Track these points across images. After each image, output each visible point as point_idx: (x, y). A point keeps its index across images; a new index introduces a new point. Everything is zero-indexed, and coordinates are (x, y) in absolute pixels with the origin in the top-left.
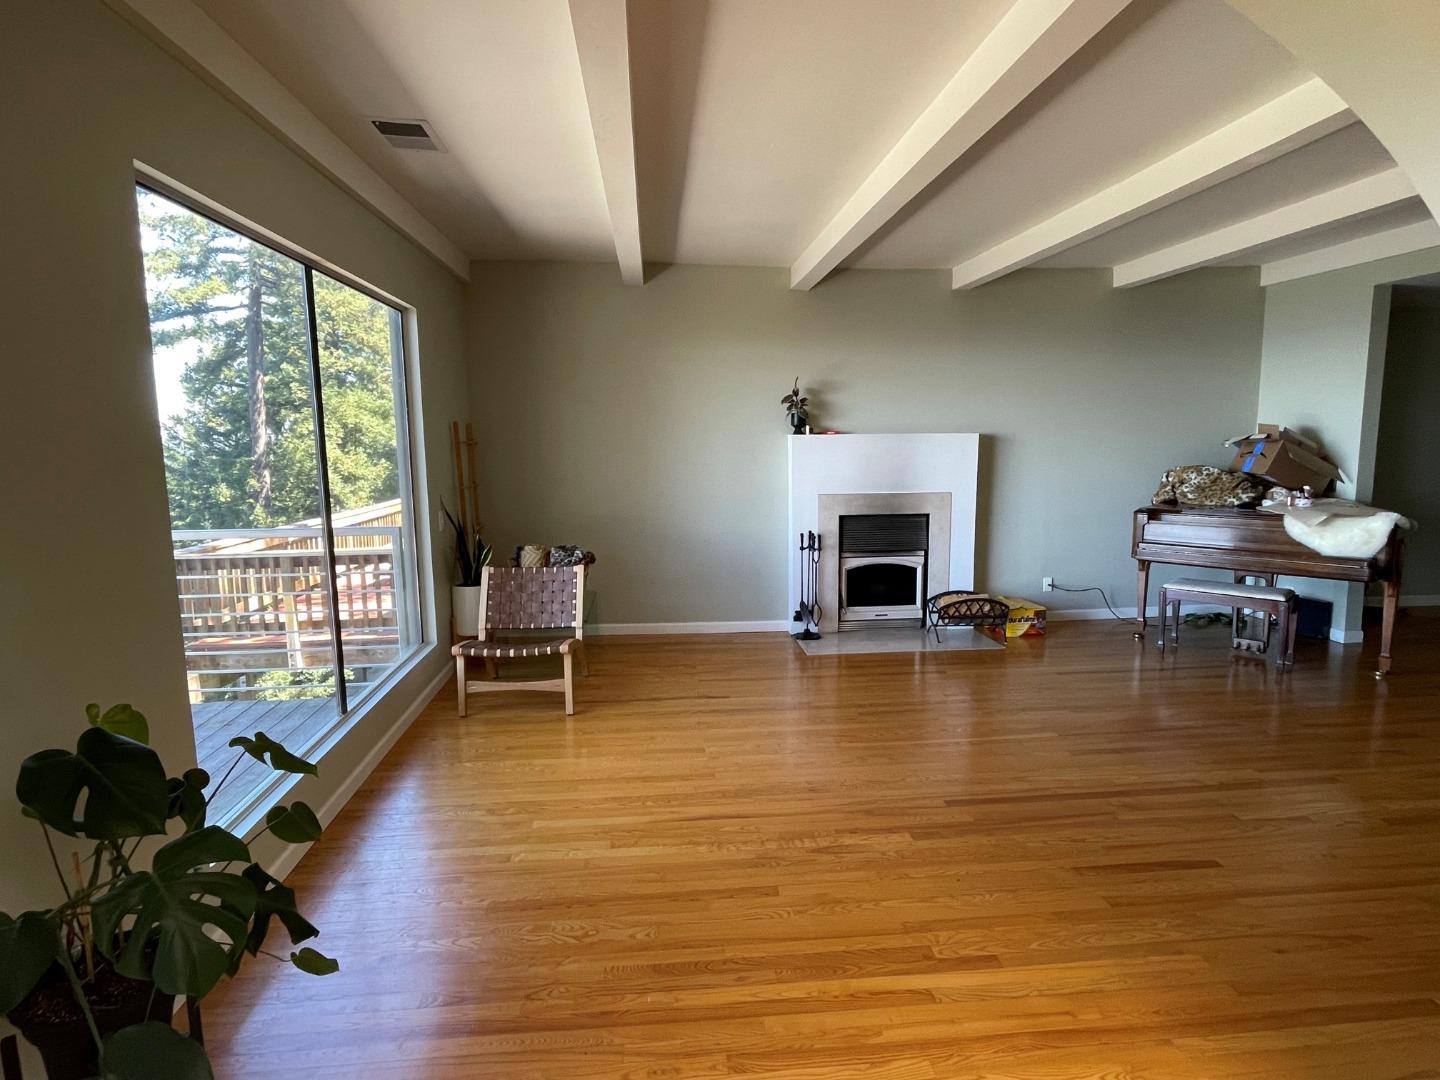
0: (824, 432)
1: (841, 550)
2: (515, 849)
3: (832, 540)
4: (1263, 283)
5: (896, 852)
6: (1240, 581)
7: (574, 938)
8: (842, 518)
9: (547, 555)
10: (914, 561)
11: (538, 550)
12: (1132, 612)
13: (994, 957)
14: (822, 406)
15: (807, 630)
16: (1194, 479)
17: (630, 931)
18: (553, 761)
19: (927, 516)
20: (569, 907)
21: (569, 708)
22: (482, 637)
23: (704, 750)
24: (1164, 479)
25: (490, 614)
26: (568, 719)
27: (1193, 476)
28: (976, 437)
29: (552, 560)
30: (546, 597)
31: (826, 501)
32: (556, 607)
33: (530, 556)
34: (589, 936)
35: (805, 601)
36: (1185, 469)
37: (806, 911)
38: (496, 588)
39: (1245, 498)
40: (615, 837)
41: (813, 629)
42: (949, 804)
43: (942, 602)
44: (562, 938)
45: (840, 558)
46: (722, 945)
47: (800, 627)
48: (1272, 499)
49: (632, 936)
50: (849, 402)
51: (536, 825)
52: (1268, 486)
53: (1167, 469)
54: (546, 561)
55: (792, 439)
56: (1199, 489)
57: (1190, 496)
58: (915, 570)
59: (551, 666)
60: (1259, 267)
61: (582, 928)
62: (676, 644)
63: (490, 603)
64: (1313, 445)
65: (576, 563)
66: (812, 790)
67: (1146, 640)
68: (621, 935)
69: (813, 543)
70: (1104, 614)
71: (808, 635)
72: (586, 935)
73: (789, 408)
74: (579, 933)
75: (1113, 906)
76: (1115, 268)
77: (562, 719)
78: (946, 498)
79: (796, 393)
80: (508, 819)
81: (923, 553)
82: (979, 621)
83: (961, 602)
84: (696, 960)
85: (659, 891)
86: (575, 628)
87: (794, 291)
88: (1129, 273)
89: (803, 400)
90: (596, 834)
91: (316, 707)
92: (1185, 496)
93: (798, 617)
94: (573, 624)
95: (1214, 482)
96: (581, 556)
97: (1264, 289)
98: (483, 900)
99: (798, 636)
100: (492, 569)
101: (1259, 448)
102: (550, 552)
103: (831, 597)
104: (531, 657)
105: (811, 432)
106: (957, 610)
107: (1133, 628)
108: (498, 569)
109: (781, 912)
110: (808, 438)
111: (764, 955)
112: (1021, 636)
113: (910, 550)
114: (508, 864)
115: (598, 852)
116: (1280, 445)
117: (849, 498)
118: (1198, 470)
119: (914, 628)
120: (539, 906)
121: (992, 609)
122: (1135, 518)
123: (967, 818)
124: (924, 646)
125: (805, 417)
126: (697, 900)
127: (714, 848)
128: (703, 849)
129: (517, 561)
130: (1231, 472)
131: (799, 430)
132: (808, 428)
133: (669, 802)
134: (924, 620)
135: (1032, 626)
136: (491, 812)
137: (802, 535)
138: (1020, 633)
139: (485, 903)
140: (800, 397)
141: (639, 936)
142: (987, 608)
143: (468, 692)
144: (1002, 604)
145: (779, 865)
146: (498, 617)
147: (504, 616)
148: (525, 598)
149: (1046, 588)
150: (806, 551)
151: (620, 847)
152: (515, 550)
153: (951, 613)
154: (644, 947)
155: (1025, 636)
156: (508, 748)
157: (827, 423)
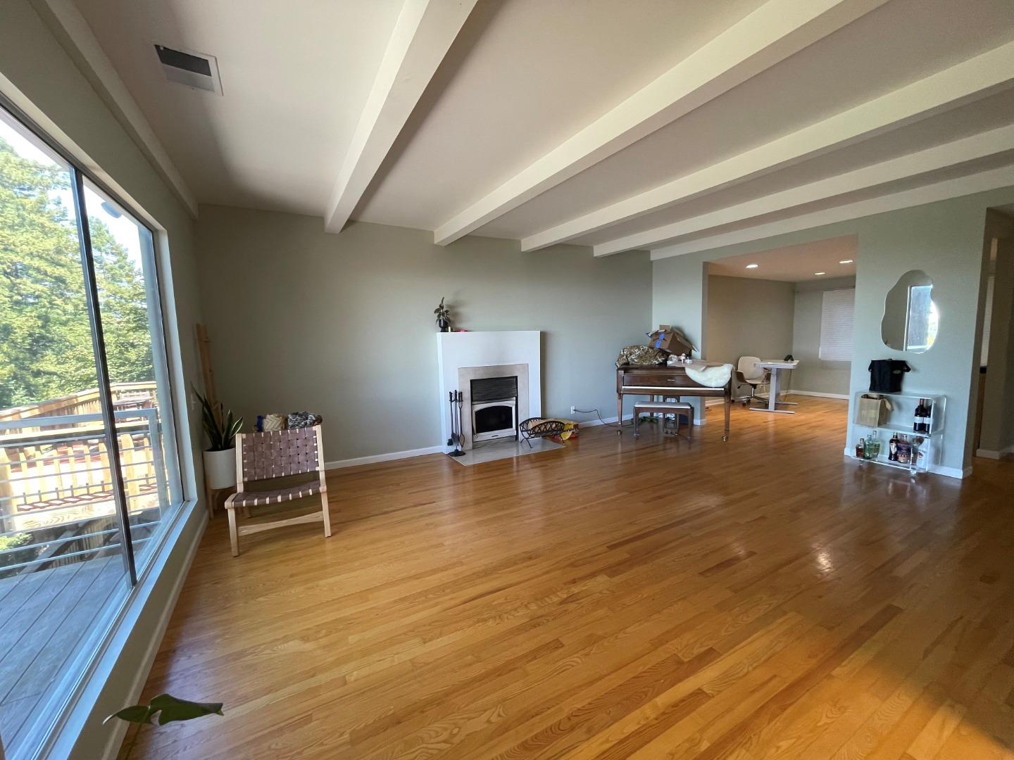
0: (458, 330)
1: (472, 400)
2: (344, 669)
3: (467, 395)
4: (652, 259)
5: (608, 589)
6: (652, 400)
7: (445, 742)
8: (471, 381)
9: (286, 420)
10: (510, 403)
11: (279, 417)
12: (615, 419)
13: (711, 651)
14: (456, 315)
15: (457, 450)
16: (637, 352)
17: (484, 717)
18: (337, 578)
19: (516, 377)
20: (422, 712)
21: (328, 531)
22: (240, 489)
23: (443, 545)
24: (622, 353)
25: (246, 470)
26: (328, 540)
27: (636, 350)
28: (538, 333)
29: (290, 424)
30: (292, 451)
31: (463, 371)
32: (301, 458)
33: (271, 423)
34: (456, 735)
35: (454, 432)
36: (632, 347)
37: (589, 652)
38: (248, 449)
39: (660, 360)
40: (424, 632)
41: (459, 448)
42: (612, 547)
43: (531, 426)
44: (433, 746)
45: (472, 405)
46: (557, 704)
47: (452, 449)
48: (671, 360)
49: (489, 721)
50: (470, 312)
51: (352, 639)
52: (668, 354)
53: (623, 347)
54: (285, 425)
55: (440, 335)
56: (640, 357)
57: (636, 361)
58: (511, 408)
59: (313, 503)
60: (650, 252)
61: (446, 729)
62: (375, 470)
63: (245, 461)
64: (682, 334)
65: (313, 424)
66: (530, 558)
67: (623, 435)
68: (478, 724)
69: (456, 397)
70: (598, 422)
71: (457, 453)
72: (453, 736)
73: (439, 316)
74: (445, 735)
75: (736, 592)
76: (595, 247)
77: (322, 542)
78: (525, 367)
79: (441, 307)
80: (324, 641)
81: (515, 398)
82: (544, 434)
83: (541, 424)
84: (549, 725)
85: (483, 671)
86: (318, 471)
87: (437, 246)
88: (601, 250)
89: (447, 311)
90: (405, 634)
91: (68, 574)
92: (633, 361)
93: (450, 443)
94: (317, 469)
95: (646, 353)
96: (314, 419)
97: (652, 262)
98: (341, 735)
99: (451, 454)
100: (244, 436)
101: (662, 336)
102: (288, 418)
103: (468, 429)
104: (296, 499)
105: (452, 331)
106: (540, 429)
107: (618, 429)
108: (250, 435)
109: (575, 659)
110: (450, 334)
111: (590, 700)
112: (569, 439)
113: (508, 398)
114: (346, 687)
115: (414, 650)
116: (672, 334)
117: (475, 369)
118: (638, 347)
119: (511, 441)
120: (397, 721)
121: (556, 426)
122: (618, 372)
123: (626, 556)
124: (518, 451)
125: (447, 321)
126: (515, 668)
127: (498, 621)
128: (490, 623)
129: (260, 428)
130: (652, 348)
131: (444, 329)
132: (449, 328)
133: (443, 591)
134: (517, 437)
135: (573, 433)
136: (305, 639)
137: (451, 394)
138: (567, 437)
139: (346, 736)
140: (445, 309)
141: (494, 719)
142: (554, 426)
143: (240, 535)
144: (561, 423)
145: (548, 621)
146: (253, 472)
147: (258, 470)
148: (275, 454)
149: (573, 412)
150: (453, 403)
151: (430, 640)
152: (256, 420)
153: (536, 431)
154: (503, 729)
155: (570, 439)
156: (292, 576)
157: (459, 326)
